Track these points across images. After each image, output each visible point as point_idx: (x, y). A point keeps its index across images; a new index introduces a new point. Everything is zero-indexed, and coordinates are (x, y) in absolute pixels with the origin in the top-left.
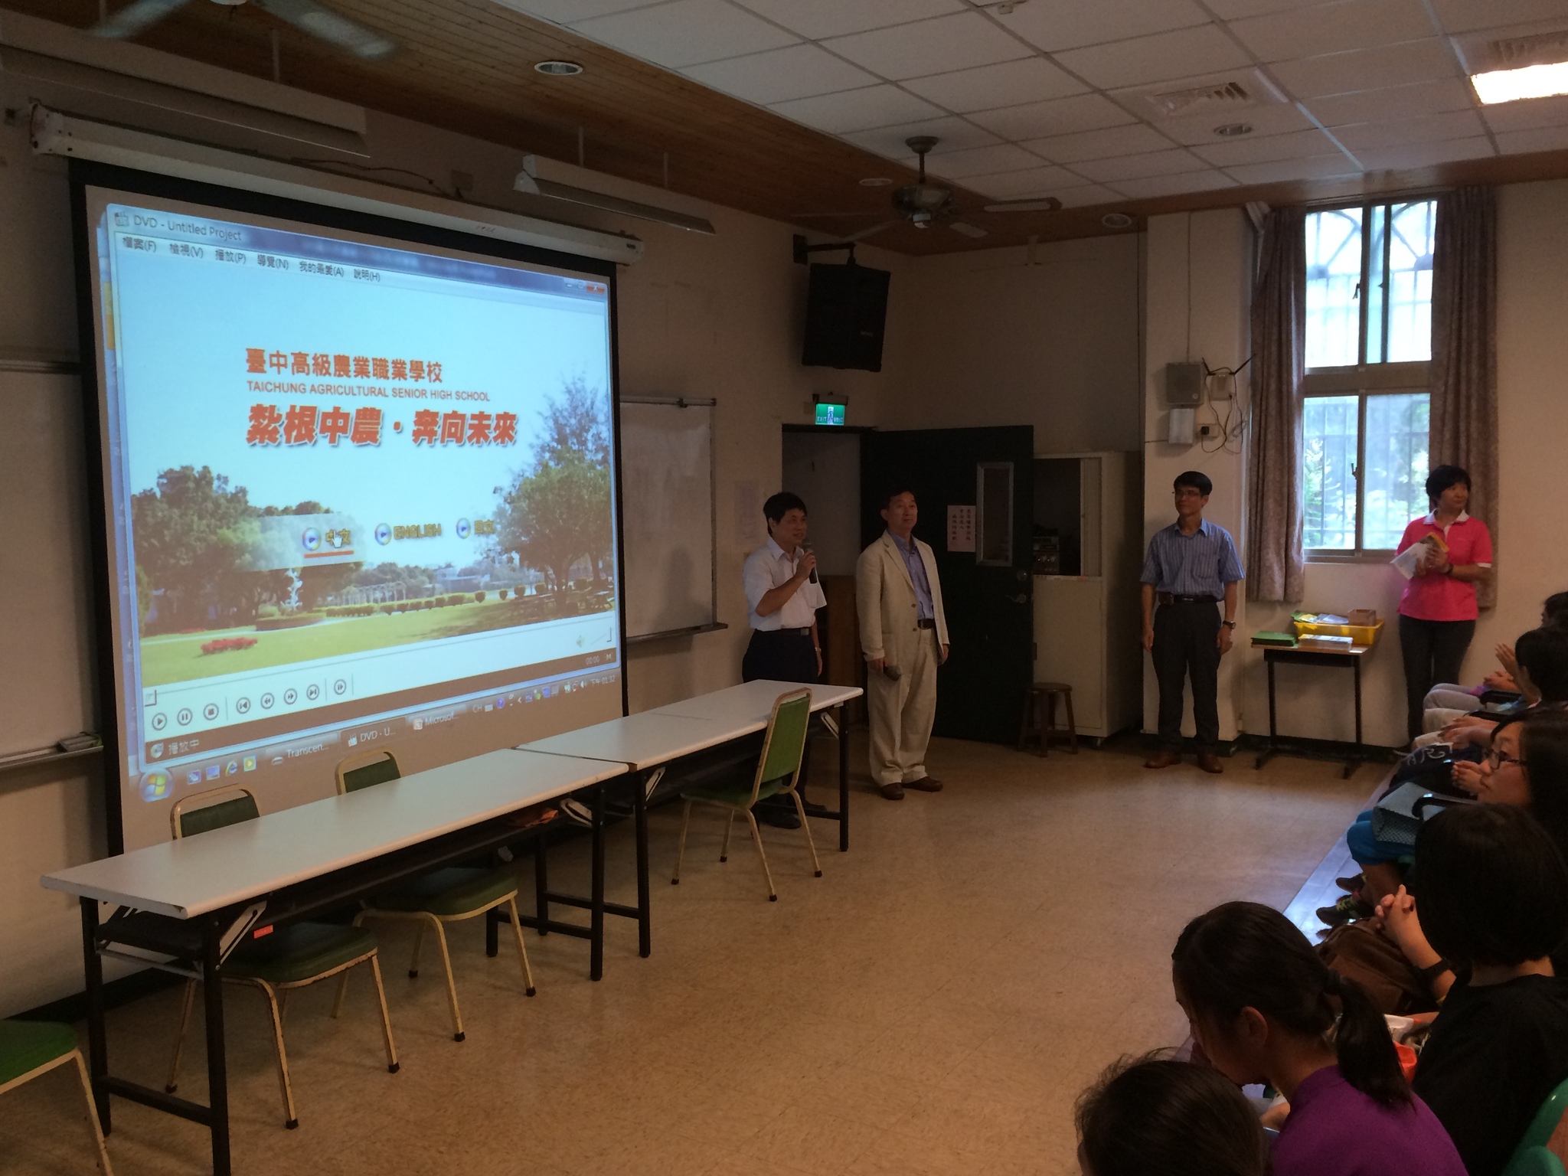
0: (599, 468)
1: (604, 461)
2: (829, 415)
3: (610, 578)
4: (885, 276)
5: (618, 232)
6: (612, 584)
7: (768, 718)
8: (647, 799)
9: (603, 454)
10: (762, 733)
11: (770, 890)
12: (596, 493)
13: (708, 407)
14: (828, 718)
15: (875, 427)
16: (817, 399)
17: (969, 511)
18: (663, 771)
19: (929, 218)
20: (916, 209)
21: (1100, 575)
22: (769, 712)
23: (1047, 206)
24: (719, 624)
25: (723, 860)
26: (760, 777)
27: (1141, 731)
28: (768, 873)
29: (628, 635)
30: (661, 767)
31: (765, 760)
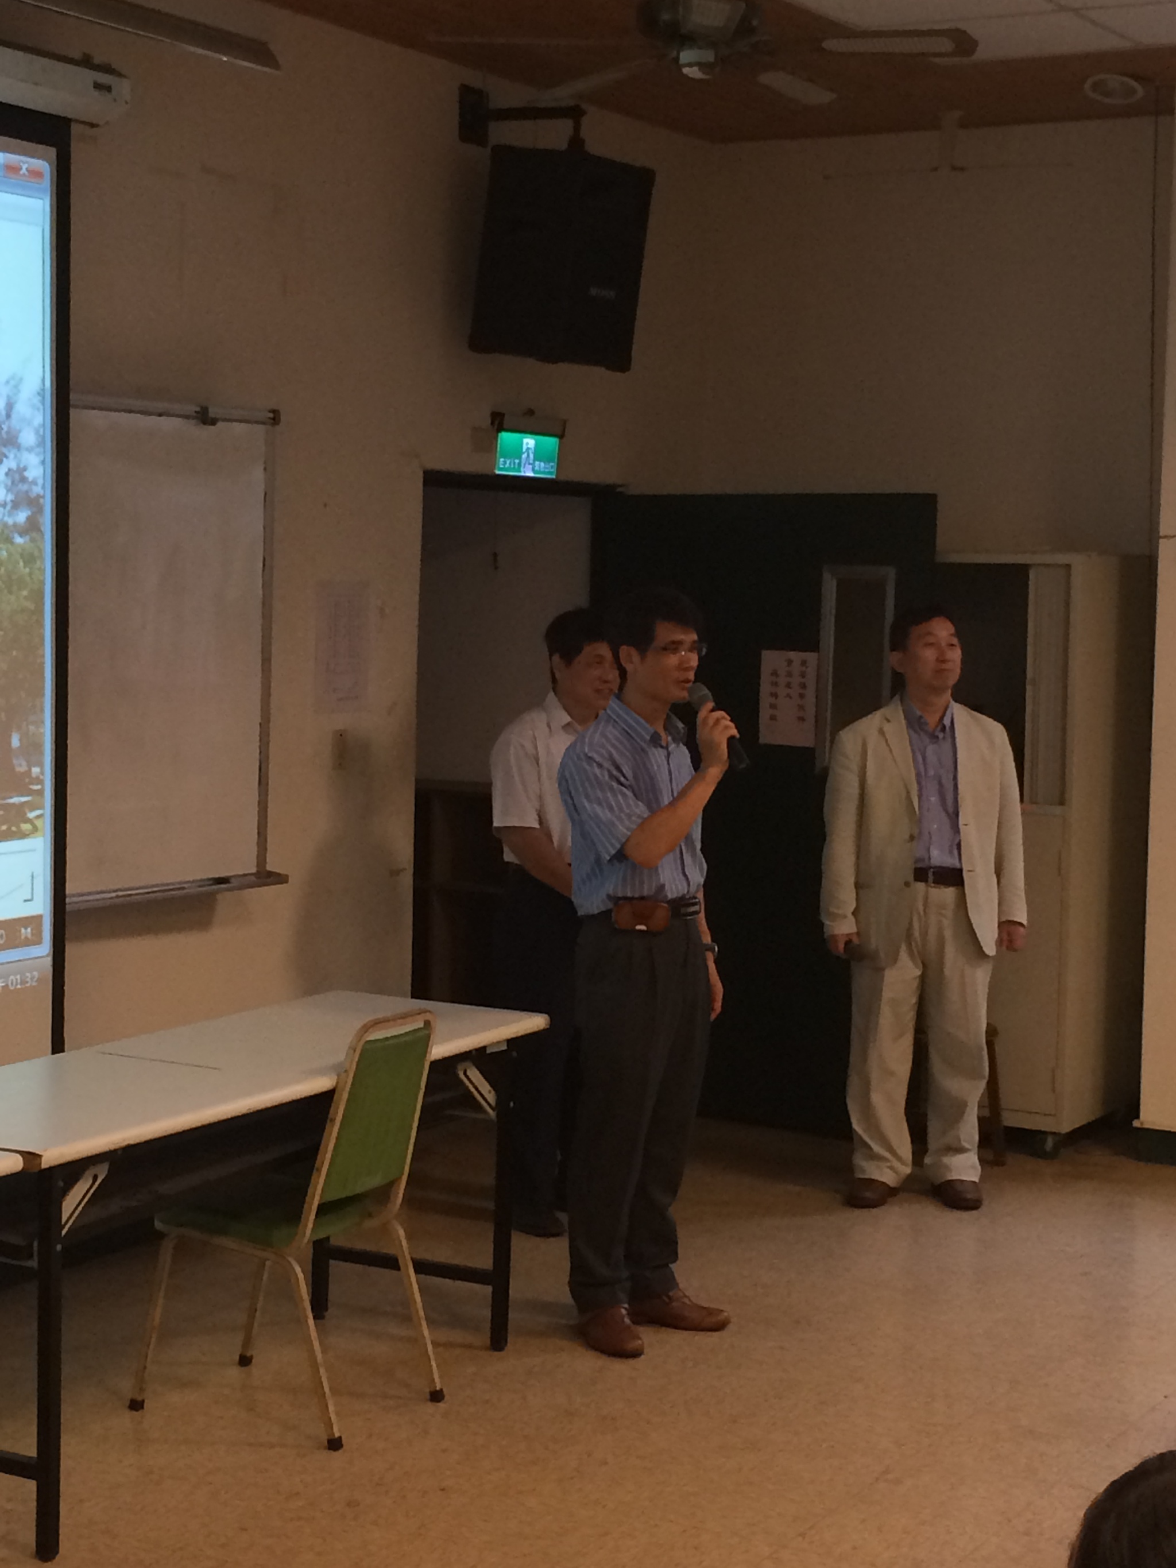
0: (19, 540)
1: (32, 526)
2: (524, 456)
3: (35, 770)
4: (645, 178)
5: (77, 55)
6: (39, 781)
7: (340, 1070)
8: (64, 1232)
9: (29, 513)
10: (323, 1101)
11: (330, 1425)
12: (10, 592)
13: (261, 428)
14: (474, 1074)
15: (621, 486)
16: (499, 422)
17: (804, 663)
18: (102, 1172)
19: (711, 59)
20: (688, 40)
21: (1062, 803)
22: (341, 1057)
23: (946, 45)
24: (270, 874)
25: (245, 1361)
26: (319, 1191)
27: (1136, 1124)
28: (327, 1389)
29: (67, 892)
30: (102, 1162)
31: (329, 1156)
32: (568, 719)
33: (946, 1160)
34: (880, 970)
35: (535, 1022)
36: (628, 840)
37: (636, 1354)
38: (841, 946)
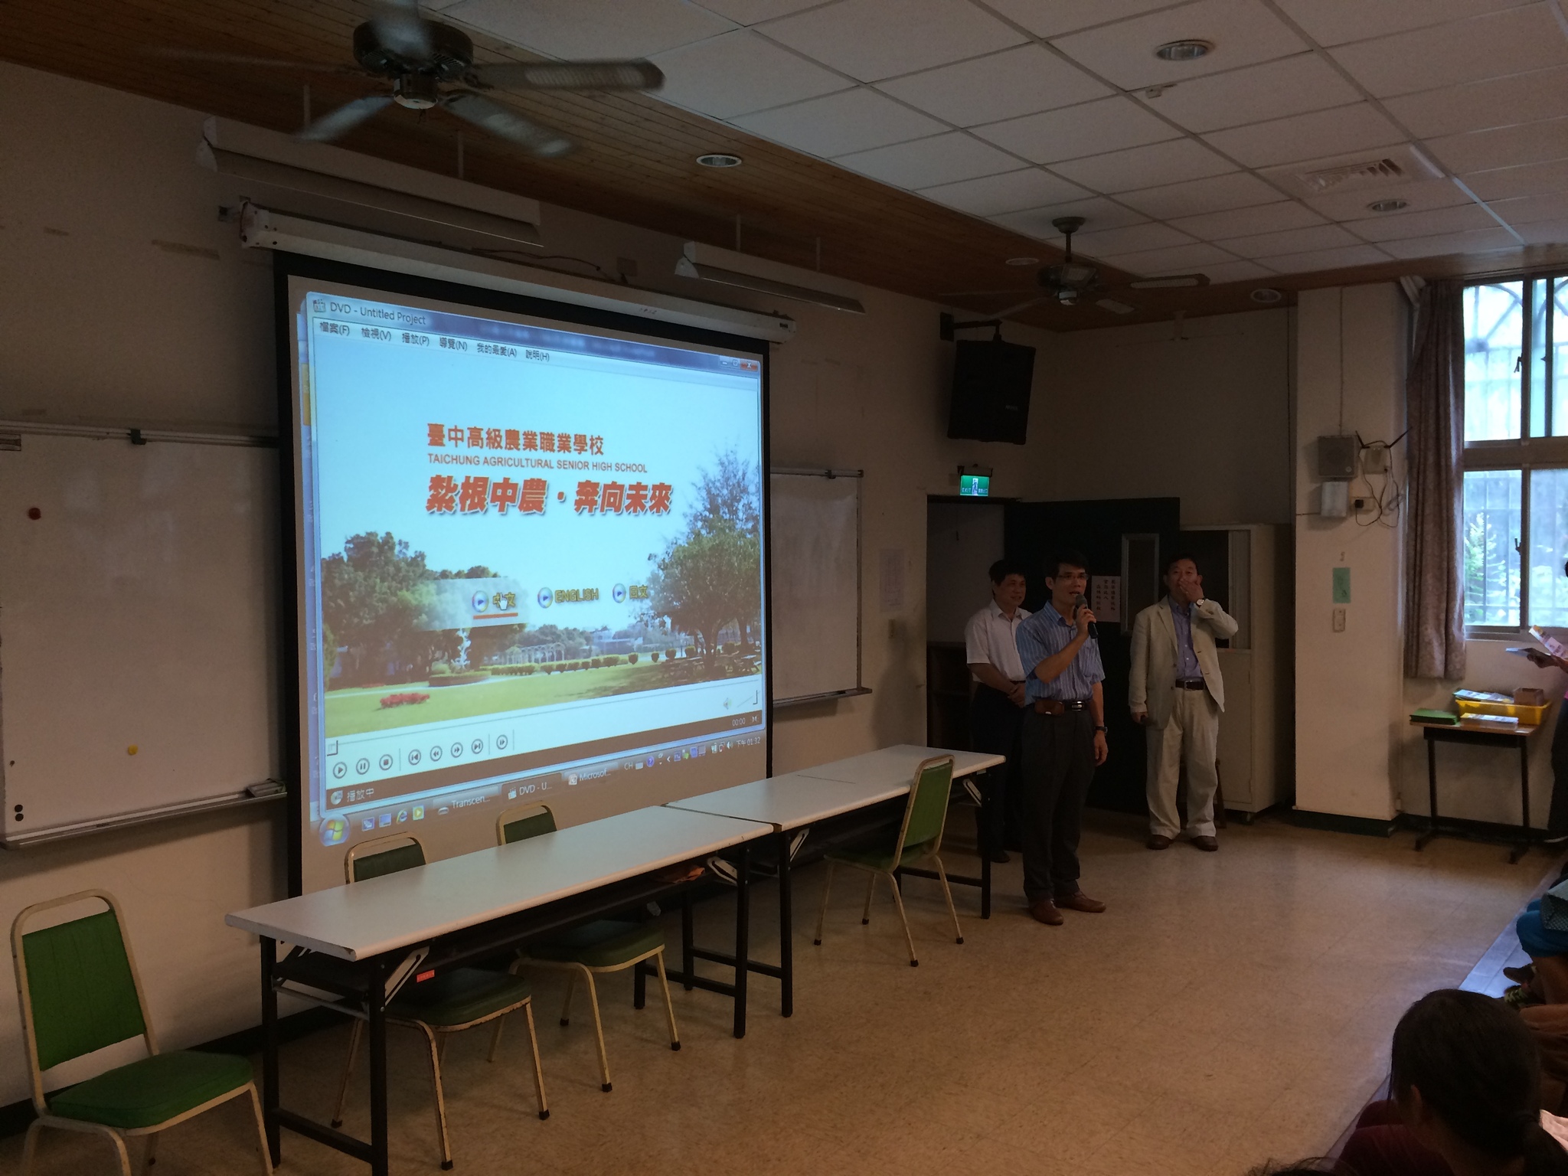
0: (749, 536)
1: (754, 529)
2: (973, 486)
3: (757, 643)
4: (1031, 352)
5: (772, 312)
6: (759, 648)
7: (911, 784)
8: (791, 859)
9: (753, 523)
10: (905, 797)
11: (911, 954)
12: (745, 561)
13: (855, 478)
14: (971, 785)
15: (1018, 498)
16: (962, 471)
17: (1113, 581)
18: (806, 833)
19: (1075, 296)
20: (1062, 287)
21: (1249, 648)
22: (912, 777)
23: (1194, 282)
24: (864, 689)
25: (865, 922)
26: (903, 842)
27: (1294, 808)
28: (910, 937)
29: (774, 698)
30: (805, 828)
31: (907, 825)
32: (1000, 612)
33: (1197, 826)
34: (1161, 731)
35: (1000, 759)
36: (1035, 668)
37: (1060, 923)
38: (1139, 718)
